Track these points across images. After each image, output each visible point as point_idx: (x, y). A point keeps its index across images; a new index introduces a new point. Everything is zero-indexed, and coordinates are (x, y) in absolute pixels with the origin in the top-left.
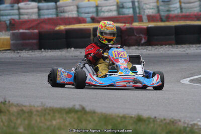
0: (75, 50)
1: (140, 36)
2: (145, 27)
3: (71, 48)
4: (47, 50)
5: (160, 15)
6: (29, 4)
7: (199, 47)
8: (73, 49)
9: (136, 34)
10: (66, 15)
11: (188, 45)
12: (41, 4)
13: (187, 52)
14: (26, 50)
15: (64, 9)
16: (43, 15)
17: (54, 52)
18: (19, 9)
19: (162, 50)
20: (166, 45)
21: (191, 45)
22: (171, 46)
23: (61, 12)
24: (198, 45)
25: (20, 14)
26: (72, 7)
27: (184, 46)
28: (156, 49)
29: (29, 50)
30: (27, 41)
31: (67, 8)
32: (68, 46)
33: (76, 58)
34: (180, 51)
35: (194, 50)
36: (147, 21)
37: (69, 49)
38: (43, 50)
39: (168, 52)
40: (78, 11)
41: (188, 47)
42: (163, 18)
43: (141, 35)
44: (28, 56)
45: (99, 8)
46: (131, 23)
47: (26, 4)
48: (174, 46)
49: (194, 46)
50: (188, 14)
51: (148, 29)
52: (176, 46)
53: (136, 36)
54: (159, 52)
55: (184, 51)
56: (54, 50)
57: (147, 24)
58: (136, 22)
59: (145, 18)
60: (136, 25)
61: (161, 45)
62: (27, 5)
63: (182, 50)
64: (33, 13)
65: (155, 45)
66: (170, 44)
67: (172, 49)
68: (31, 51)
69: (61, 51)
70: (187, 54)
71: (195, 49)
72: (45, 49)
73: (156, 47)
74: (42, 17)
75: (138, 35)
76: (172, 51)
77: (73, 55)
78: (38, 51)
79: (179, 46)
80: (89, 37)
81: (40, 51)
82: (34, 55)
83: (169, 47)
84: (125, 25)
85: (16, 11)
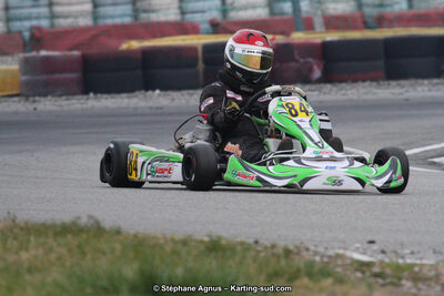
0: (163, 93)
1: (306, 63)
2: (318, 41)
3: (154, 90)
4: (99, 95)
5: (363, 16)
7: (437, 84)
8: (157, 92)
9: (297, 57)
10: (154, 17)
11: (413, 81)
13: (406, 95)
14: (54, 96)
15: (149, 4)
16: (104, 17)
17: (113, 100)
18: (51, 4)
19: (354, 91)
20: (364, 81)
21: (420, 81)
22: (374, 84)
23: (145, 11)
24: (435, 81)
25: (53, 16)
27: (402, 82)
28: (341, 89)
29: (60, 96)
30: (57, 76)
31: (156, 3)
32: (148, 85)
33: (159, 111)
34: (393, 94)
35: (423, 91)
36: (323, 30)
37: (150, 93)
38: (91, 95)
39: (365, 97)
40: (180, 8)
41: (411, 86)
42: (369, 20)
43: (310, 60)
44: (55, 108)
46: (287, 33)
48: (381, 83)
49: (426, 82)
50: (422, 11)
51: (325, 46)
52: (386, 83)
53: (297, 61)
55: (401, 94)
56: (116, 96)
57: (324, 35)
58: (298, 30)
59: (318, 22)
60: (298, 37)
61: (355, 81)
63: (397, 90)
64: (82, 14)
65: (341, 82)
66: (374, 79)
67: (375, 90)
68: (64, 98)
69: (128, 97)
70: (407, 100)
71: (426, 89)
72: (96, 93)
73: (343, 85)
74: (101, 22)
75: (302, 60)
76: (375, 93)
77: (157, 105)
78: (80, 97)
79: (393, 83)
80: (195, 64)
81: (85, 97)
82: (68, 105)
83: (370, 86)
84: (273, 39)
85: (44, 11)
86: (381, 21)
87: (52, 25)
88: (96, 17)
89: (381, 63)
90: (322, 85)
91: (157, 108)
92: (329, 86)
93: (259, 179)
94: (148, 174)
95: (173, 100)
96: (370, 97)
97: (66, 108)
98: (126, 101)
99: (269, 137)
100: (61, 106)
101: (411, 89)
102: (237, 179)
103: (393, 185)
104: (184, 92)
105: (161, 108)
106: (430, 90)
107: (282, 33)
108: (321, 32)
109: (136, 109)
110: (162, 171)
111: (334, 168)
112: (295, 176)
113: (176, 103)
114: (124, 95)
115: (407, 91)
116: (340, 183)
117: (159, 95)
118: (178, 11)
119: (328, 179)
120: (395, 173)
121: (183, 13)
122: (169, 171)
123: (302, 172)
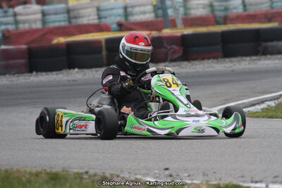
0: (80, 71)
1: (171, 48)
2: (179, 34)
3: (74, 68)
4: (39, 73)
6: (29, 8)
7: (255, 60)
8: (76, 70)
9: (166, 45)
11: (239, 59)
12: (46, 8)
14: (10, 74)
15: (78, 13)
17: (47, 76)
18: (15, 15)
19: (201, 66)
20: (209, 59)
21: (244, 58)
22: (215, 60)
23: (75, 18)
24: (254, 58)
25: (17, 22)
26: (90, 10)
27: (234, 59)
28: (193, 65)
29: (14, 74)
31: (83, 12)
32: (71, 66)
34: (225, 67)
35: (245, 64)
36: (183, 27)
37: (72, 70)
38: (34, 73)
40: (98, 15)
42: (219, 19)
43: (174, 46)
44: (8, 82)
45: (129, 10)
46: (159, 30)
47: (24, 8)
48: (220, 60)
49: (248, 58)
51: (184, 37)
52: (222, 60)
53: (166, 48)
54: (194, 70)
55: (230, 67)
56: (50, 73)
57: (183, 30)
58: (167, 27)
59: (179, 22)
60: (167, 32)
61: (203, 59)
62: (26, 10)
64: (35, 21)
65: (194, 60)
66: (215, 58)
67: (214, 65)
68: (16, 75)
69: (57, 74)
70: (233, 71)
71: (247, 63)
72: (37, 71)
73: (196, 62)
75: (169, 47)
76: (214, 67)
77: (73, 79)
78: (27, 74)
79: (227, 60)
80: (100, 52)
81: (30, 74)
82: (17, 80)
83: (212, 62)
84: (150, 34)
85: (11, 19)
86: (226, 20)
87: (17, 28)
88: (44, 22)
89: (219, 47)
90: (182, 62)
91: (73, 81)
92: (186, 63)
93: (149, 130)
94: (70, 129)
95: (85, 75)
96: (211, 69)
97: (15, 82)
98: (55, 76)
99: (152, 102)
100: (12, 81)
101: (237, 64)
102: (134, 131)
103: (237, 131)
104: (94, 69)
105: (76, 81)
106: (249, 64)
107: (156, 30)
108: (181, 29)
109: (59, 82)
110: (81, 127)
111: (198, 121)
112: (173, 127)
113: (86, 77)
114: (54, 73)
115: (235, 65)
116: (203, 131)
117: (77, 72)
118: (96, 17)
119: (195, 129)
120: (238, 123)
121: (100, 18)
122: (86, 126)
123: (177, 125)
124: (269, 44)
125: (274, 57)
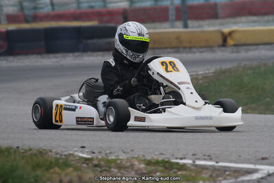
124: (90, 41)
125: (96, 54)
